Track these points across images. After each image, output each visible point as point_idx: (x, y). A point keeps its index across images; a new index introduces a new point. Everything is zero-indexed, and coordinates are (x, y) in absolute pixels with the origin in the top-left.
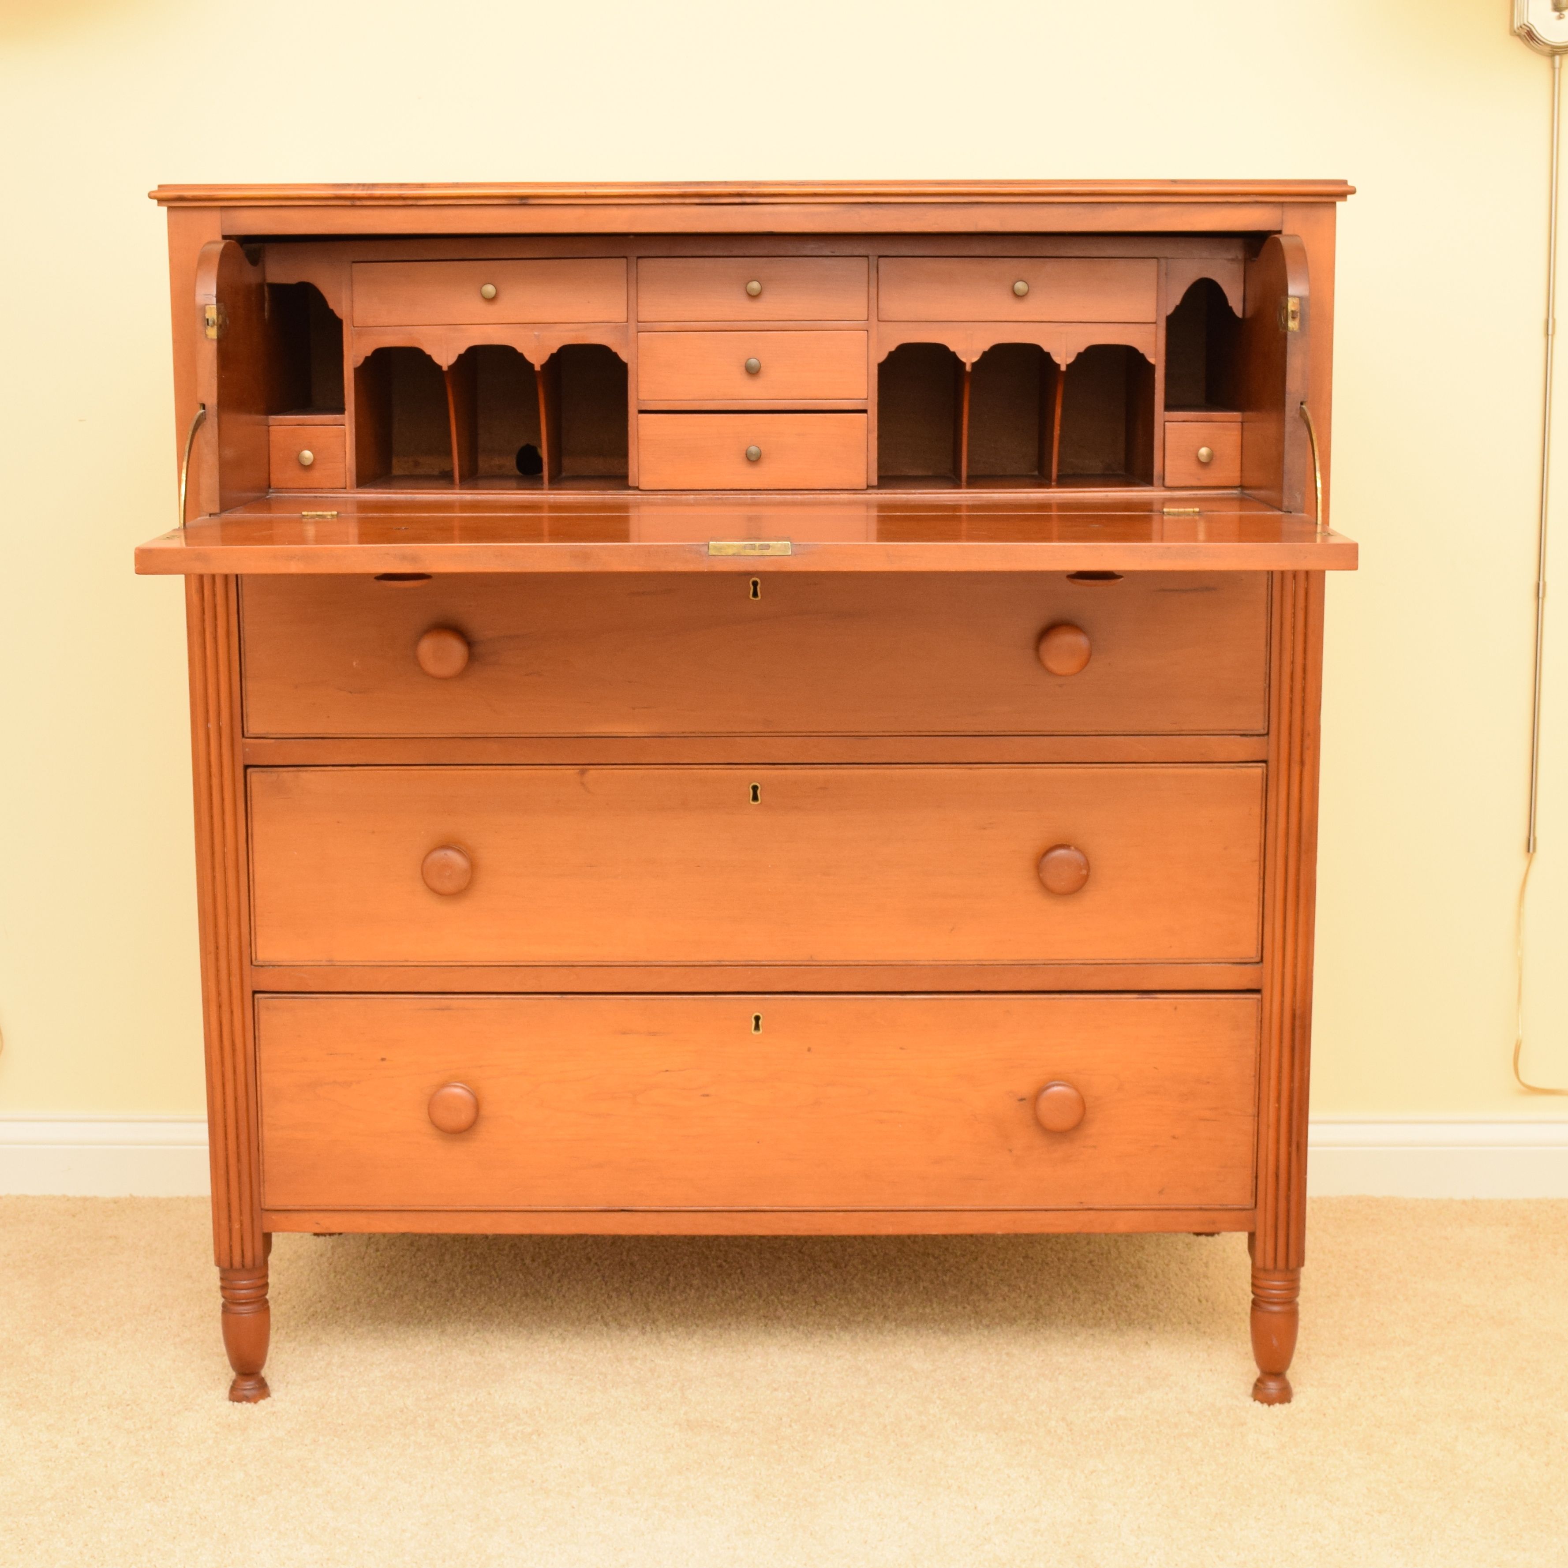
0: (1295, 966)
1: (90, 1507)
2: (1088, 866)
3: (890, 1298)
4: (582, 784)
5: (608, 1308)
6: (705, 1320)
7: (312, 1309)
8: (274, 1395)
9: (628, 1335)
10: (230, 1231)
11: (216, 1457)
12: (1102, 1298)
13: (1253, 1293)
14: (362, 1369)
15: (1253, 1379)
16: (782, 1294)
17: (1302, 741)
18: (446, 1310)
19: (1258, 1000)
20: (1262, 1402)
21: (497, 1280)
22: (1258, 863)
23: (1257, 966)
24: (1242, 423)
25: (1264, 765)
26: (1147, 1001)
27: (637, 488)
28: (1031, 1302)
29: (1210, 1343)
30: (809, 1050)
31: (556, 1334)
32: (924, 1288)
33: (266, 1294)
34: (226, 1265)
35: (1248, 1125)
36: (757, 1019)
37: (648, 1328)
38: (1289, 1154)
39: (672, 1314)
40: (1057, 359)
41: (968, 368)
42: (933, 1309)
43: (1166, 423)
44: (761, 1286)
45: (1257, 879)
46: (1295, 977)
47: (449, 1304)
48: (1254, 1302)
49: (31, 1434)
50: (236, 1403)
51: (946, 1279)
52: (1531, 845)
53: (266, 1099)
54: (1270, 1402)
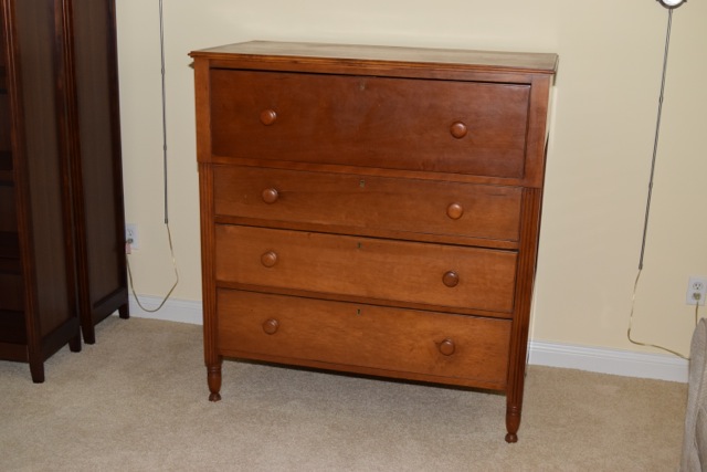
2: (458, 279)
4: (310, 237)
10: (209, 352)
13: (507, 408)
15: (506, 434)
17: (530, 245)
19: (511, 322)
20: (507, 441)
22: (513, 283)
25: (517, 251)
26: (477, 319)
30: (374, 321)
33: (221, 371)
34: (208, 363)
36: (359, 311)
38: (519, 369)
45: (512, 288)
48: (507, 411)
50: (209, 401)
52: (641, 267)
53: (219, 318)
54: (510, 442)
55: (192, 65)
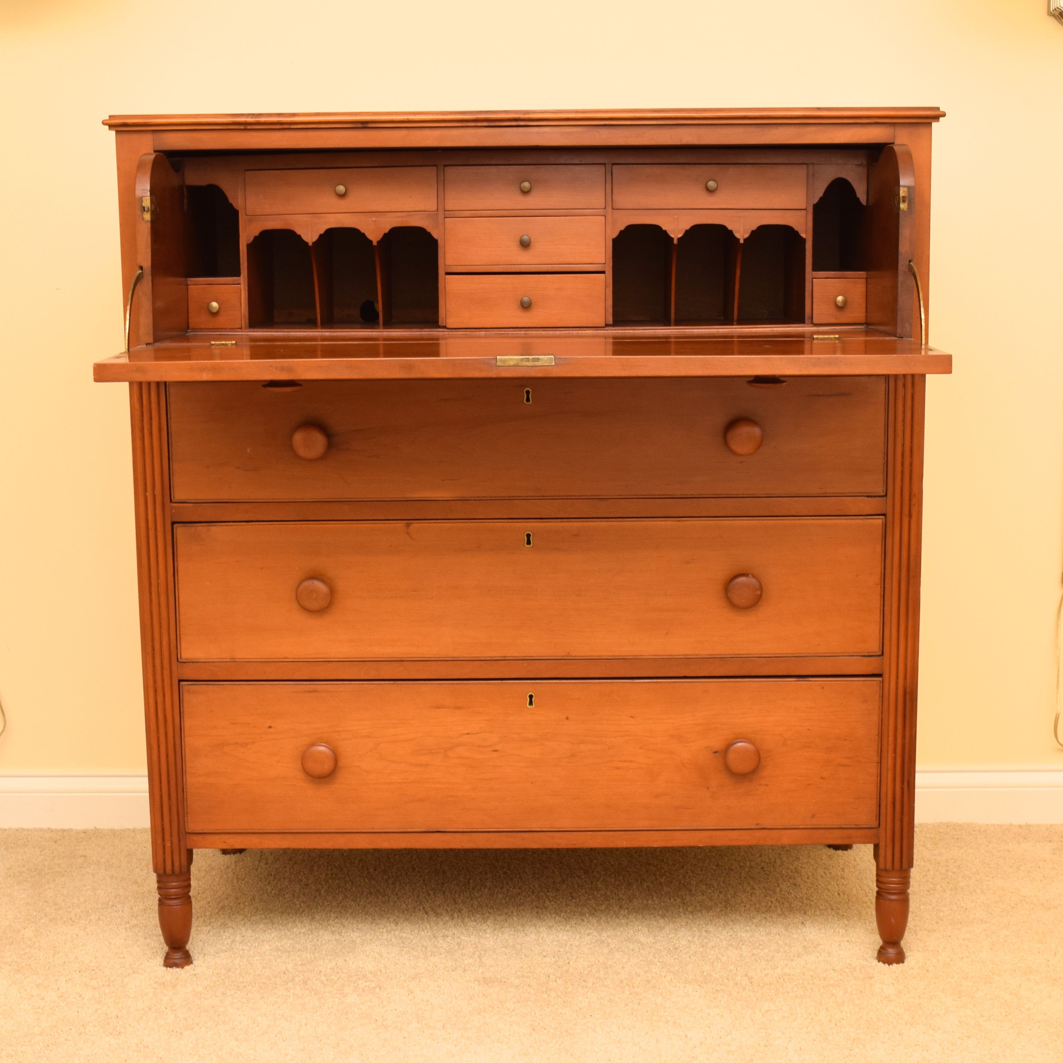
0: (906, 657)
1: (66, 1040)
2: (761, 588)
3: (624, 894)
5: (428, 902)
6: (495, 910)
7: (222, 904)
8: (195, 962)
9: (442, 920)
10: (164, 847)
11: (155, 1005)
12: (771, 893)
13: (877, 886)
14: (256, 944)
15: (878, 947)
16: (548, 891)
17: (910, 500)
18: (315, 904)
19: (880, 681)
20: (884, 963)
21: (350, 883)
22: (879, 586)
23: (879, 658)
24: (867, 279)
25: (883, 517)
26: (803, 683)
27: (445, 327)
28: (722, 896)
29: (847, 923)
30: (567, 718)
31: (392, 920)
32: (647, 887)
33: (189, 892)
34: (161, 872)
35: (873, 769)
36: (531, 697)
37: (456, 915)
38: (902, 789)
39: (472, 906)
40: (737, 235)
41: (675, 242)
42: (653, 901)
43: (814, 280)
44: (534, 886)
45: (879, 597)
46: (906, 665)
47: (316, 900)
48: (878, 893)
49: (25, 990)
50: (168, 968)
51: (662, 881)
53: (188, 755)
54: (890, 963)
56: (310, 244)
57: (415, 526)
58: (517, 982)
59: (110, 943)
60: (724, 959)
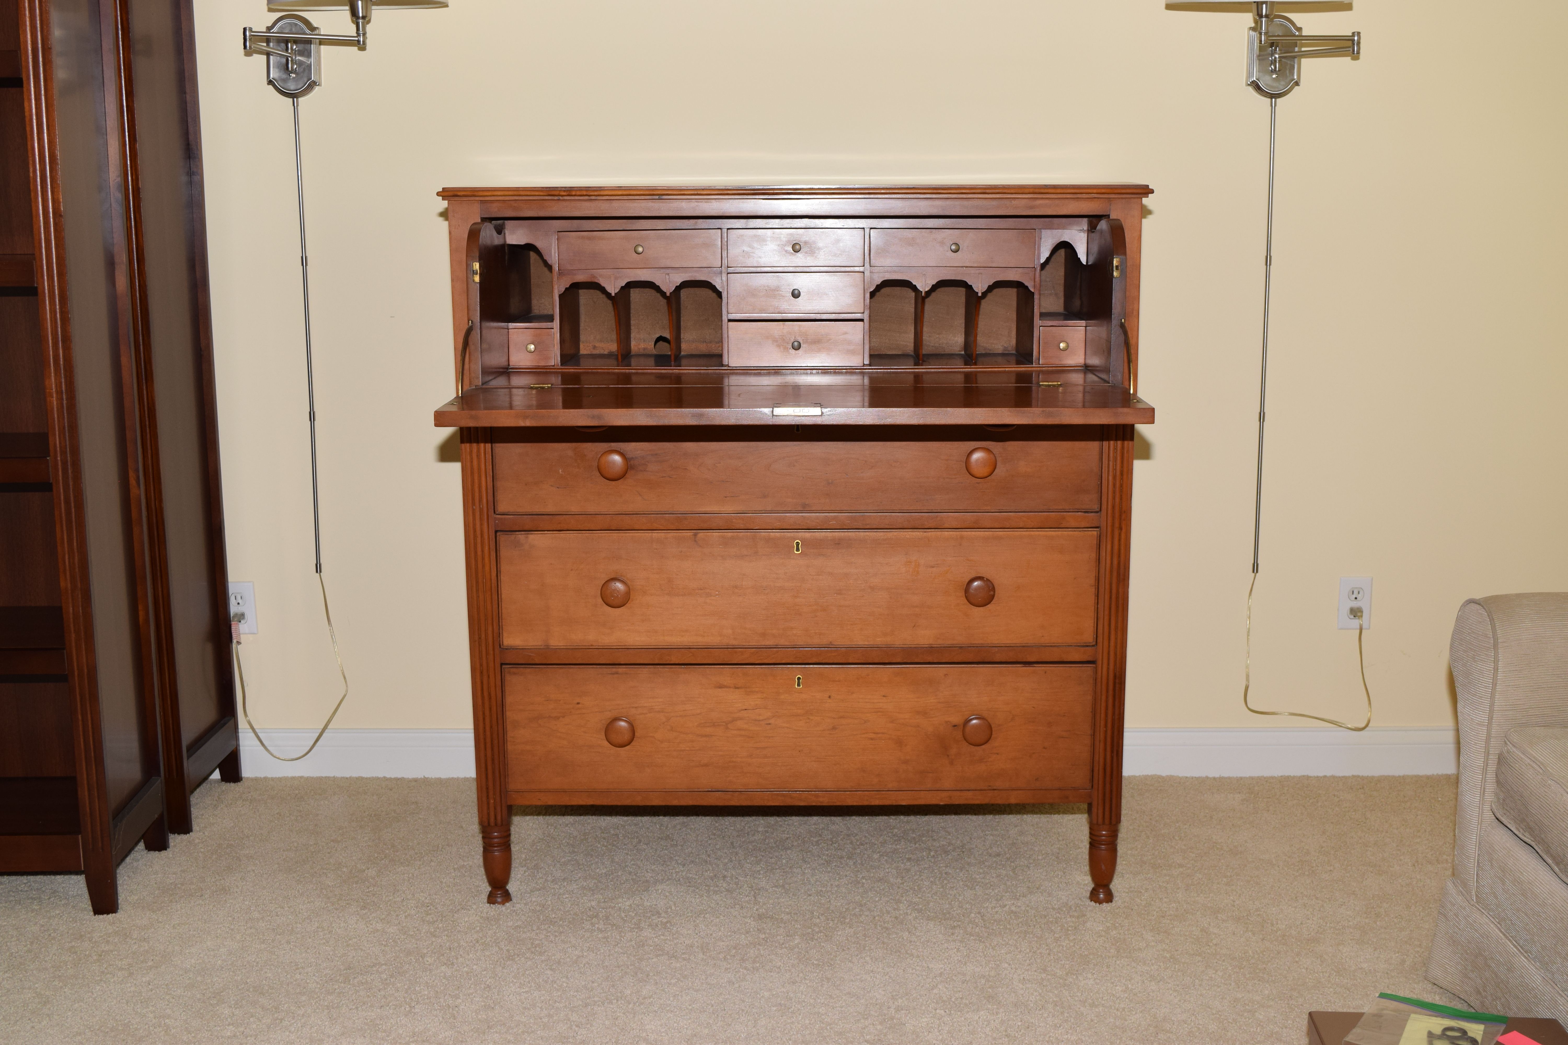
0: (1116, 647)
2: (993, 590)
4: (695, 541)
8: (514, 900)
10: (488, 803)
11: (481, 938)
13: (1090, 838)
14: (565, 884)
15: (1090, 889)
17: (1121, 517)
19: (1094, 667)
20: (1096, 903)
22: (1094, 587)
23: (1094, 648)
24: (1086, 327)
25: (1098, 530)
26: (1029, 669)
27: (727, 366)
30: (830, 697)
33: (509, 840)
34: (486, 824)
35: (1088, 741)
36: (799, 679)
38: (1112, 757)
40: (976, 289)
41: (923, 294)
43: (1041, 328)
45: (1093, 597)
46: (1116, 655)
48: (1091, 846)
49: (371, 925)
50: (491, 906)
52: (1255, 568)
53: (509, 727)
54: (1100, 902)
55: (444, 214)
56: (613, 295)
57: (701, 534)
58: (786, 917)
59: (441, 882)
60: (961, 898)
